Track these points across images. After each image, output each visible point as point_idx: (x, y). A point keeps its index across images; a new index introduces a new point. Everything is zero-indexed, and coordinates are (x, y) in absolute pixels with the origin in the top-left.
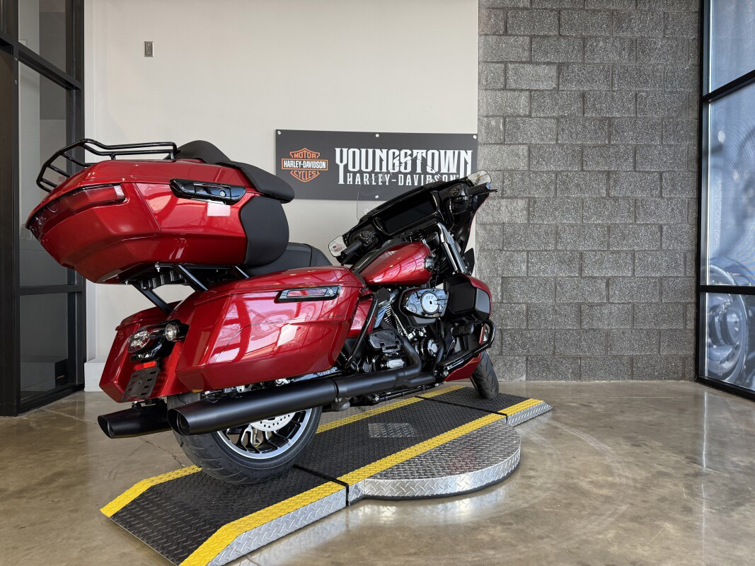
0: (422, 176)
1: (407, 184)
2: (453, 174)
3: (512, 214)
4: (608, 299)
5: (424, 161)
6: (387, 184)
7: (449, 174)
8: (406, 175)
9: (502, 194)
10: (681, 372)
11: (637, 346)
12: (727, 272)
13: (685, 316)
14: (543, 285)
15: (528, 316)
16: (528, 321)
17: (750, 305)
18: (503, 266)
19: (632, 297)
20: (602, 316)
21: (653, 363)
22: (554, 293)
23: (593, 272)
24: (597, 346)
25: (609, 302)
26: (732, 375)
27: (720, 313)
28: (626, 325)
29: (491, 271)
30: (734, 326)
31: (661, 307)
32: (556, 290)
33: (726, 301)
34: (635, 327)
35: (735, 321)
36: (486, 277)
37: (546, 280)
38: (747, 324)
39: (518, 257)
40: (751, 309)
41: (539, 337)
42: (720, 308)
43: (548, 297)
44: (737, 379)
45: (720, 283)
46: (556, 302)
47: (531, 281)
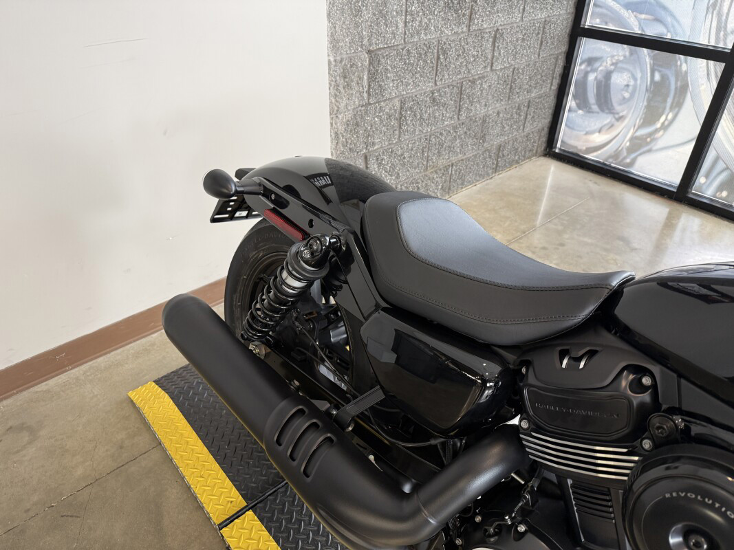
4: (492, 66)
10: (535, 147)
11: (507, 128)
12: (628, 10)
13: (553, 73)
14: (423, 56)
15: (401, 119)
16: (400, 128)
17: (661, 66)
18: (371, 26)
19: (514, 56)
20: (481, 94)
21: (517, 145)
22: (435, 68)
23: (483, 21)
24: (470, 141)
25: (492, 70)
26: (602, 150)
27: (600, 69)
28: (502, 100)
29: (352, 42)
30: (623, 90)
31: (538, 65)
32: (437, 62)
33: (615, 54)
34: (510, 102)
35: (625, 83)
36: (345, 56)
37: (428, 46)
38: (647, 90)
39: (393, 6)
40: (660, 71)
41: (412, 149)
42: (603, 61)
43: (428, 77)
44: (610, 157)
45: (611, 25)
46: (436, 84)
47: (409, 52)
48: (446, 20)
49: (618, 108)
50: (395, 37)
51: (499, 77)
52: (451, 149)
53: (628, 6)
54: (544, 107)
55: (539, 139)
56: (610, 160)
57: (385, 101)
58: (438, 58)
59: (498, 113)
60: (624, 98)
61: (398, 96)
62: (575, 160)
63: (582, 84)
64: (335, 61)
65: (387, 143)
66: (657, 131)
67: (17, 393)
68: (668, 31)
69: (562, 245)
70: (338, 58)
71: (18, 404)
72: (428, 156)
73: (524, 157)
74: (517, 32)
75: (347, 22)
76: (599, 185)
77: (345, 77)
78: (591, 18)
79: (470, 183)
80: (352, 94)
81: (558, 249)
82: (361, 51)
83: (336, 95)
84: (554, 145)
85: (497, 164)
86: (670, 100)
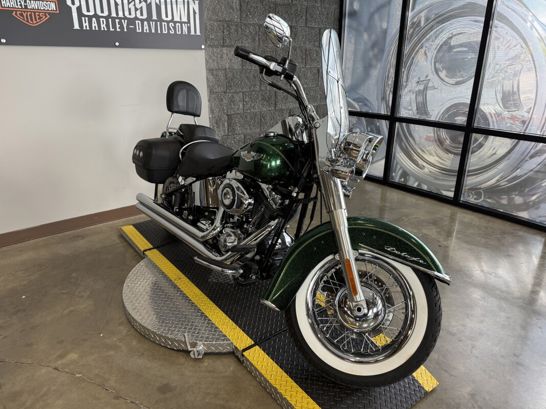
0: (158, 23)
1: (145, 31)
2: (185, 23)
3: (231, 61)
5: (158, 7)
6: (125, 30)
7: (181, 23)
8: (142, 21)
9: (224, 43)
14: (253, 118)
17: (370, 124)
18: (227, 105)
22: (260, 123)
23: (282, 105)
29: (219, 111)
36: (216, 116)
37: (255, 114)
39: (237, 98)
40: (370, 127)
43: (257, 127)
47: (246, 116)
48: (263, 105)
50: (238, 109)
53: (354, 100)
57: (236, 135)
58: (261, 120)
64: (212, 117)
68: (370, 109)
70: (214, 116)
75: (217, 104)
77: (217, 124)
80: (220, 130)
82: (224, 115)
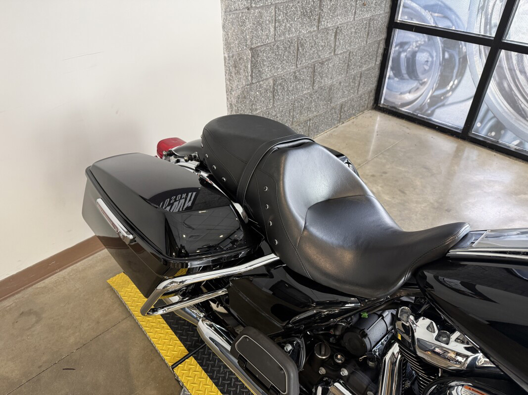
4: (335, 52)
10: (366, 104)
11: (346, 92)
12: (426, 10)
13: (377, 54)
14: (288, 49)
15: (274, 92)
16: (274, 97)
17: (448, 48)
18: (252, 32)
19: (350, 44)
20: (328, 71)
21: (353, 103)
22: (296, 56)
23: (327, 22)
24: (321, 103)
25: (335, 54)
26: (412, 105)
27: (409, 50)
28: (342, 74)
29: (239, 43)
30: (424, 64)
31: (366, 48)
32: (298, 52)
33: (418, 39)
34: (348, 75)
35: (426, 60)
36: (235, 53)
37: (291, 42)
38: (440, 64)
40: (448, 52)
41: (282, 111)
42: (410, 45)
43: (292, 63)
44: (417, 109)
45: (414, 20)
46: (297, 67)
47: (278, 47)
48: (302, 24)
49: (421, 76)
50: (268, 38)
51: (339, 59)
52: (309, 109)
53: (426, 8)
54: (372, 76)
55: (369, 98)
56: (417, 112)
57: (263, 80)
58: (298, 50)
59: (340, 83)
60: (425, 70)
61: (272, 77)
62: (393, 112)
63: (397, 60)
64: (229, 57)
65: (265, 109)
66: (448, 92)
67: (24, 289)
68: (453, 25)
69: (385, 173)
70: (231, 55)
71: (26, 297)
72: (293, 115)
73: (359, 111)
74: (351, 28)
75: (236, 31)
76: (410, 129)
77: (235, 67)
78: (401, 16)
79: (323, 131)
80: (241, 78)
81: (382, 176)
82: (246, 49)
83: (230, 79)
84: (379, 102)
85: (340, 117)
86: (455, 71)
